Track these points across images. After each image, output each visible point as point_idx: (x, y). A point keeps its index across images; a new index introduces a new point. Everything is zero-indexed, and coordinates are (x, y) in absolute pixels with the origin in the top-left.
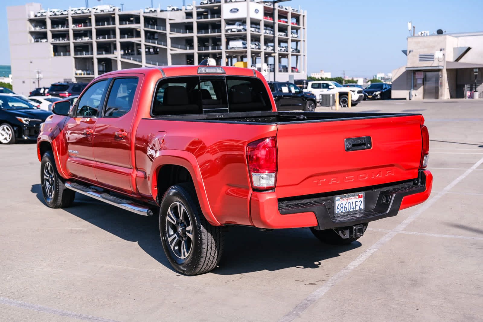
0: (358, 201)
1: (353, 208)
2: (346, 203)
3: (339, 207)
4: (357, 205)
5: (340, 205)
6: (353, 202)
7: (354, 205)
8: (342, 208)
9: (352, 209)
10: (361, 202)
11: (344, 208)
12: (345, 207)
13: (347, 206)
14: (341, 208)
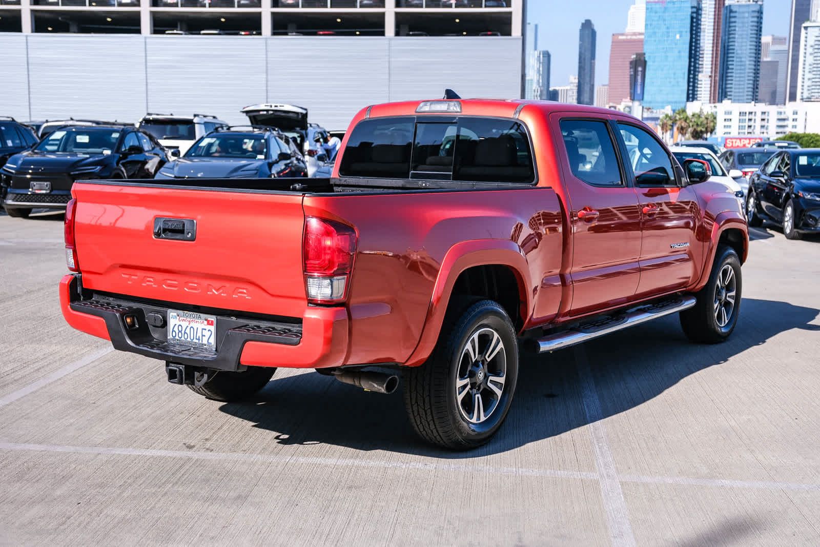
0: (205, 329)
1: (198, 338)
2: (187, 326)
3: (176, 329)
4: (204, 336)
5: (176, 327)
6: (197, 328)
7: (199, 334)
8: (181, 332)
9: (196, 339)
10: (210, 332)
11: (183, 332)
12: (185, 333)
13: (188, 331)
14: (179, 331)
